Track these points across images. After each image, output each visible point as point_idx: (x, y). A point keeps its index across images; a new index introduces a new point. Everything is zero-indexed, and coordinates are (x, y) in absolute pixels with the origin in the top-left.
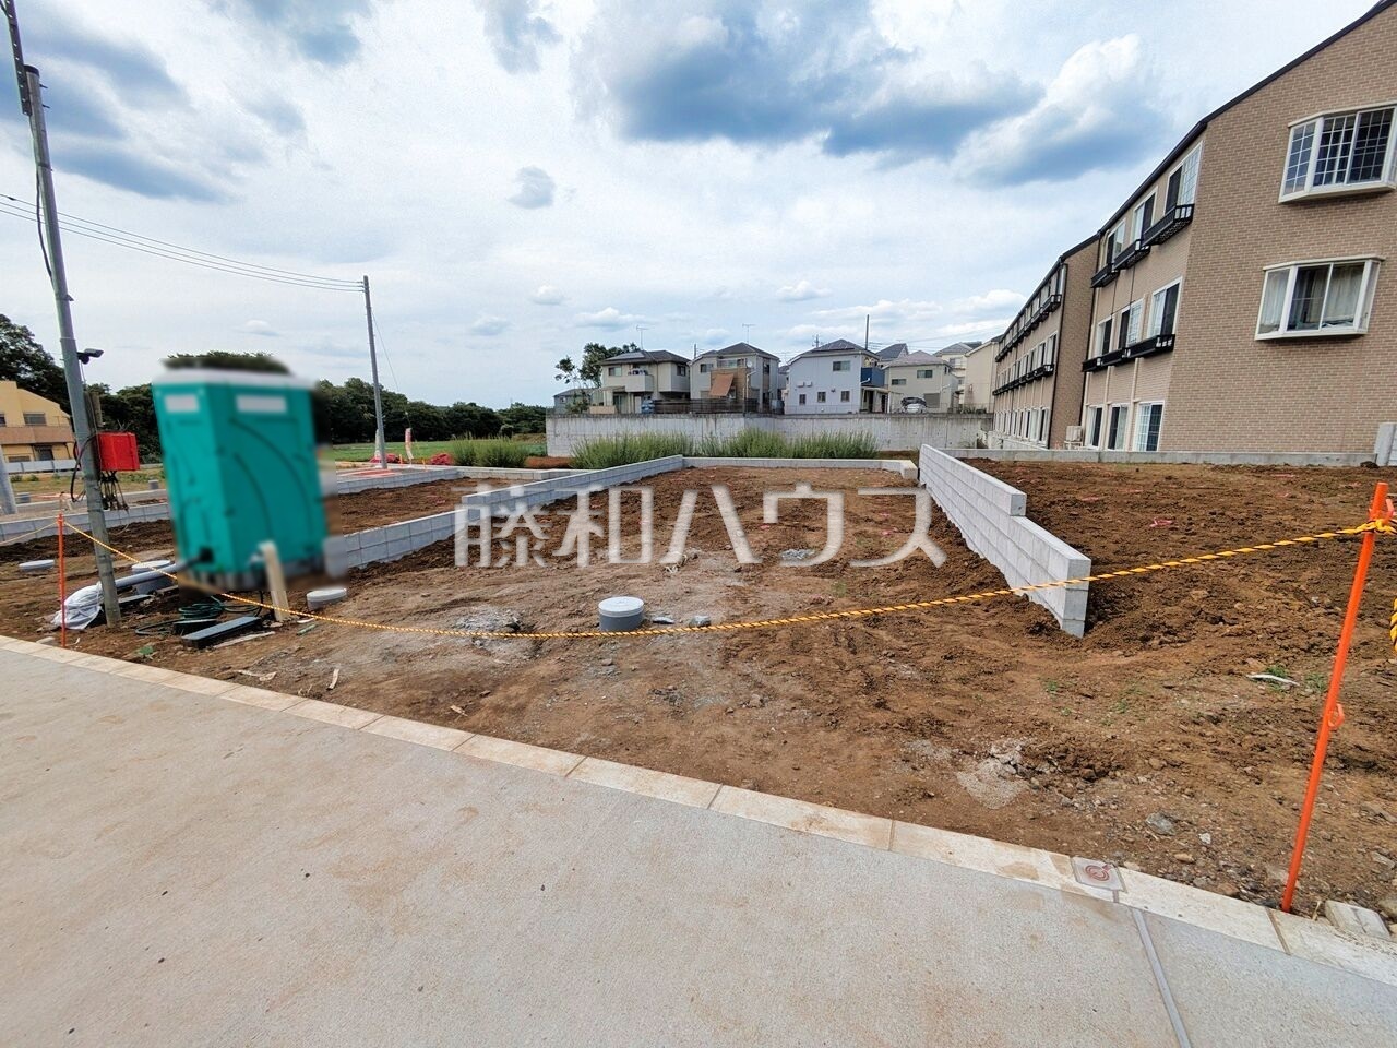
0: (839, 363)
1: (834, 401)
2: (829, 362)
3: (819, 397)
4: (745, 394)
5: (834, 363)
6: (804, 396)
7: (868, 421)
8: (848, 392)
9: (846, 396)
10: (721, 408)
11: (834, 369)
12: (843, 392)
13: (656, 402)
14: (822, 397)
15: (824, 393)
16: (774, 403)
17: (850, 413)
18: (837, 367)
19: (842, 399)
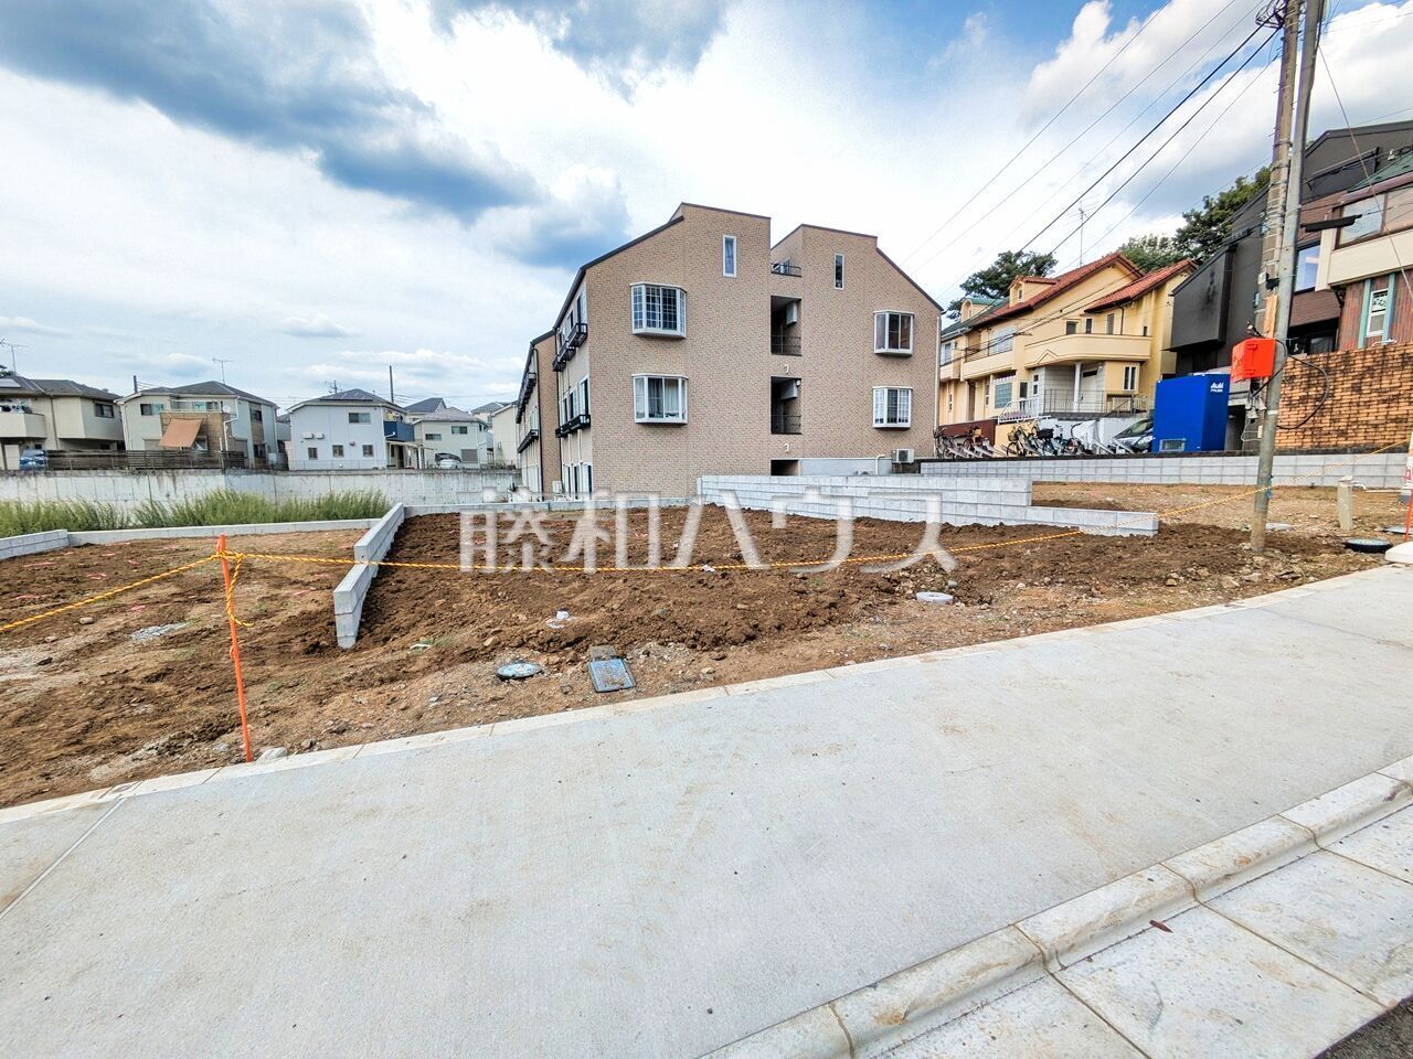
0: (357, 414)
1: (353, 456)
2: (343, 414)
3: (335, 452)
4: (223, 445)
5: (350, 414)
6: (315, 449)
7: (398, 477)
8: (371, 447)
9: (368, 450)
10: (181, 462)
11: (351, 421)
12: (365, 447)
13: (52, 454)
14: (338, 450)
15: (340, 446)
16: (273, 457)
17: (376, 468)
18: (354, 418)
19: (365, 454)
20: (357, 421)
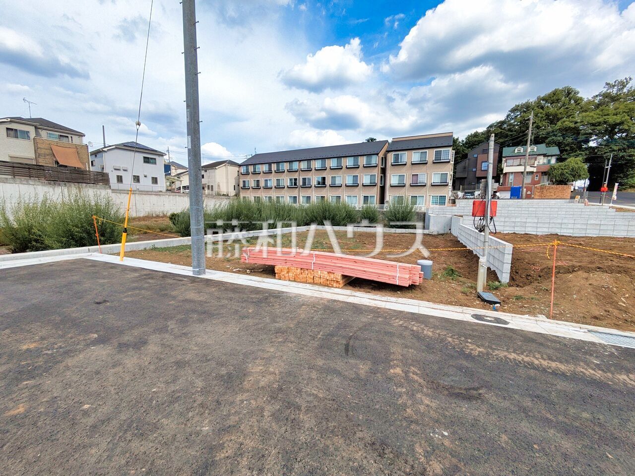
0: (148, 158)
1: (145, 183)
2: (140, 157)
3: (134, 179)
5: (144, 158)
6: (121, 177)
7: (174, 197)
8: (156, 178)
9: (155, 180)
11: (145, 161)
12: (153, 178)
14: (137, 179)
15: (138, 177)
17: (161, 191)
18: (147, 160)
19: (153, 183)
20: (149, 162)
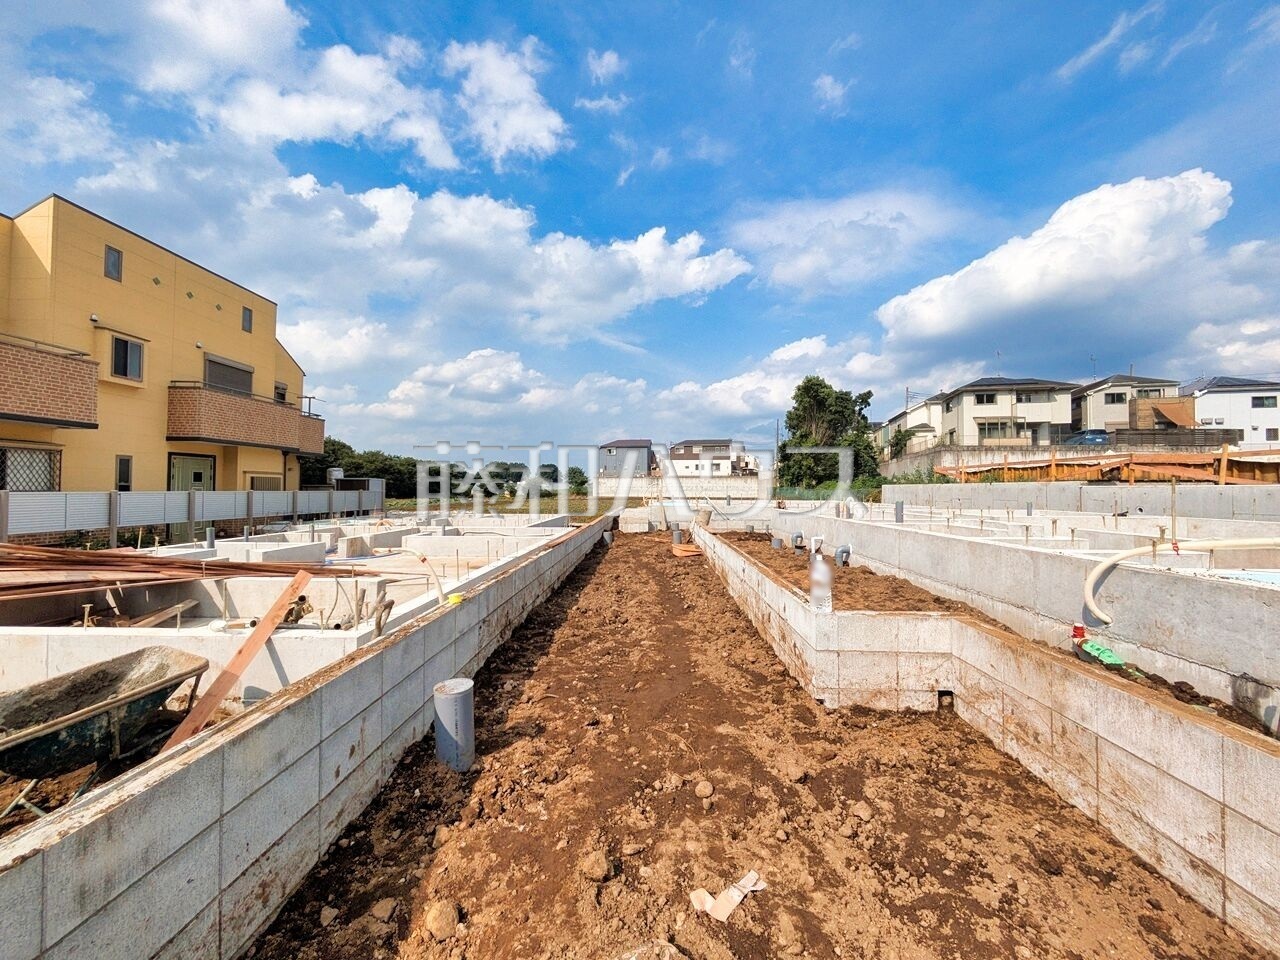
0: (1262, 398)
1: (1253, 441)
2: (1246, 398)
5: (1254, 398)
8: (1276, 431)
9: (1273, 434)
11: (1255, 405)
12: (1269, 430)
18: (1258, 403)
19: (1268, 438)
20: (1262, 406)
